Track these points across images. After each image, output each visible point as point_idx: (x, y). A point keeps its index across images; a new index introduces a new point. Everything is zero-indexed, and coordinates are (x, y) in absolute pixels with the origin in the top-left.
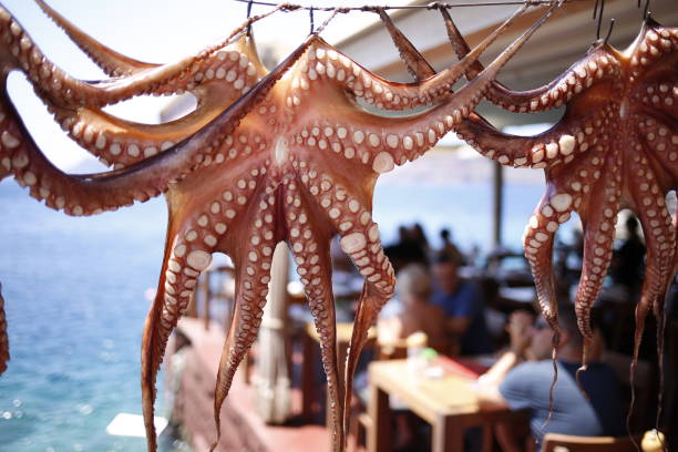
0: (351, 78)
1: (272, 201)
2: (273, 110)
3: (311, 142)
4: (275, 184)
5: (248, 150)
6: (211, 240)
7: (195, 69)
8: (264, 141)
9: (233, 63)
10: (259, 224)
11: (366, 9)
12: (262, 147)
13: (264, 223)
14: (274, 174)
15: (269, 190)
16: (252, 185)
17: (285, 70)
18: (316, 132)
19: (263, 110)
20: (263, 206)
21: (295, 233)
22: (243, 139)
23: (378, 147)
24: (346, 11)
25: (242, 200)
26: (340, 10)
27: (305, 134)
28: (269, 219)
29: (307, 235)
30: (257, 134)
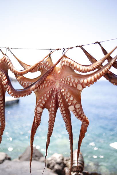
0: (71, 65)
1: (55, 96)
2: (55, 74)
3: (63, 82)
4: (56, 92)
5: (50, 84)
6: (42, 105)
7: (38, 66)
8: (53, 82)
9: (45, 64)
10: (51, 102)
11: (77, 47)
12: (53, 83)
13: (53, 102)
14: (56, 90)
15: (54, 94)
16: (51, 92)
17: (57, 64)
18: (64, 79)
19: (53, 75)
20: (53, 98)
21: (59, 105)
22: (48, 82)
23: (78, 83)
24: (72, 48)
25: (48, 96)
26: (70, 48)
27: (62, 80)
28: (54, 101)
29: (62, 105)
30: (52, 80)
